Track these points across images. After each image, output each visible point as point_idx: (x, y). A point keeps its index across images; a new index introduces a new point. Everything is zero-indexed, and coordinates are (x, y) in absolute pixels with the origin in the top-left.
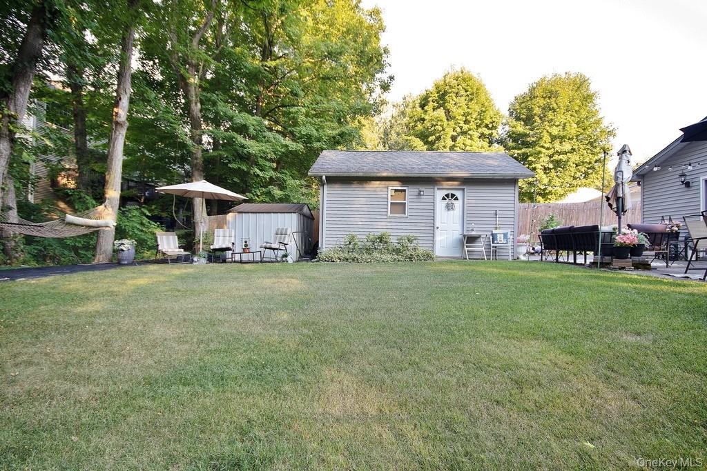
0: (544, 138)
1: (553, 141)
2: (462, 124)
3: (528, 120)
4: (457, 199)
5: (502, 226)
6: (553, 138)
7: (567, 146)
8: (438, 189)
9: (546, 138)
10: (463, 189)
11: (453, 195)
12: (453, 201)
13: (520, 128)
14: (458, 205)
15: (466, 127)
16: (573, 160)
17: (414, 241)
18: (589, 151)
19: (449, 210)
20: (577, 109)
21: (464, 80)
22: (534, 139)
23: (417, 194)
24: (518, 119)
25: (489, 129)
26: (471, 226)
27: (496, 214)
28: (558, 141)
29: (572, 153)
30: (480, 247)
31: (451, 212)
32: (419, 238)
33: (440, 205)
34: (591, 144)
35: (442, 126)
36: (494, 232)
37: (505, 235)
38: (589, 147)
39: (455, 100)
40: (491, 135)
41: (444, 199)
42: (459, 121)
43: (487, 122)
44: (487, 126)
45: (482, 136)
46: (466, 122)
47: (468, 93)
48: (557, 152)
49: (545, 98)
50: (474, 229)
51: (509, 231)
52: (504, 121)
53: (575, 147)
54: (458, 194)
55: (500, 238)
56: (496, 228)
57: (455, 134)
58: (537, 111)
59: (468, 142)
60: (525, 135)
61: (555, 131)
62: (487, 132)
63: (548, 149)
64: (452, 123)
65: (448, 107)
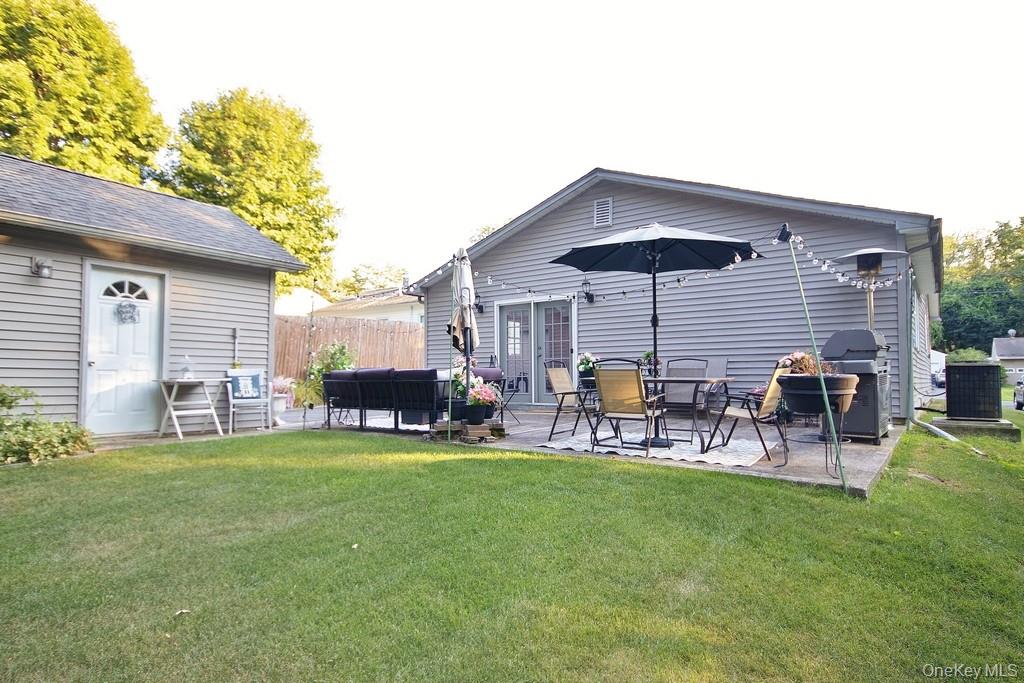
0: (248, 195)
1: (262, 202)
2: (77, 116)
3: (219, 154)
4: (143, 296)
5: (245, 361)
6: (264, 199)
7: (282, 217)
8: (95, 267)
9: (252, 195)
10: (162, 277)
11: (134, 288)
12: (134, 300)
13: (203, 164)
14: (147, 310)
15: (86, 127)
16: (290, 242)
17: (22, 402)
18: (312, 233)
19: (122, 320)
20: (298, 161)
21: (82, 22)
22: (230, 192)
23: (26, 271)
24: (199, 146)
25: (140, 146)
26: (181, 360)
27: (234, 337)
28: (270, 205)
29: (289, 230)
30: (204, 406)
31: (129, 327)
32: (37, 392)
33: (99, 308)
34: (316, 221)
35: (22, 105)
36: (232, 372)
37: (255, 380)
38: (312, 225)
39: (58, 57)
40: (143, 160)
41: (109, 292)
42: (70, 108)
43: (137, 131)
44: (135, 140)
45: (125, 158)
46: (89, 116)
47: (91, 53)
48: (267, 223)
49: (247, 124)
50: (190, 368)
51: (261, 372)
52: (172, 141)
53: (294, 222)
54: (148, 285)
55: (246, 386)
56: (234, 365)
57: (58, 133)
58: (233, 142)
59: (93, 161)
60: (211, 179)
61: (267, 188)
62: (136, 152)
63: (253, 214)
64: (52, 106)
65: (40, 67)
